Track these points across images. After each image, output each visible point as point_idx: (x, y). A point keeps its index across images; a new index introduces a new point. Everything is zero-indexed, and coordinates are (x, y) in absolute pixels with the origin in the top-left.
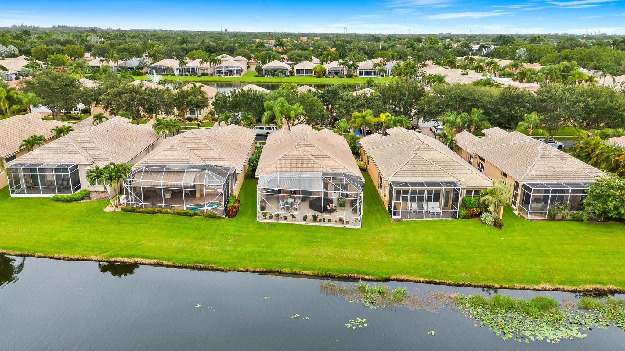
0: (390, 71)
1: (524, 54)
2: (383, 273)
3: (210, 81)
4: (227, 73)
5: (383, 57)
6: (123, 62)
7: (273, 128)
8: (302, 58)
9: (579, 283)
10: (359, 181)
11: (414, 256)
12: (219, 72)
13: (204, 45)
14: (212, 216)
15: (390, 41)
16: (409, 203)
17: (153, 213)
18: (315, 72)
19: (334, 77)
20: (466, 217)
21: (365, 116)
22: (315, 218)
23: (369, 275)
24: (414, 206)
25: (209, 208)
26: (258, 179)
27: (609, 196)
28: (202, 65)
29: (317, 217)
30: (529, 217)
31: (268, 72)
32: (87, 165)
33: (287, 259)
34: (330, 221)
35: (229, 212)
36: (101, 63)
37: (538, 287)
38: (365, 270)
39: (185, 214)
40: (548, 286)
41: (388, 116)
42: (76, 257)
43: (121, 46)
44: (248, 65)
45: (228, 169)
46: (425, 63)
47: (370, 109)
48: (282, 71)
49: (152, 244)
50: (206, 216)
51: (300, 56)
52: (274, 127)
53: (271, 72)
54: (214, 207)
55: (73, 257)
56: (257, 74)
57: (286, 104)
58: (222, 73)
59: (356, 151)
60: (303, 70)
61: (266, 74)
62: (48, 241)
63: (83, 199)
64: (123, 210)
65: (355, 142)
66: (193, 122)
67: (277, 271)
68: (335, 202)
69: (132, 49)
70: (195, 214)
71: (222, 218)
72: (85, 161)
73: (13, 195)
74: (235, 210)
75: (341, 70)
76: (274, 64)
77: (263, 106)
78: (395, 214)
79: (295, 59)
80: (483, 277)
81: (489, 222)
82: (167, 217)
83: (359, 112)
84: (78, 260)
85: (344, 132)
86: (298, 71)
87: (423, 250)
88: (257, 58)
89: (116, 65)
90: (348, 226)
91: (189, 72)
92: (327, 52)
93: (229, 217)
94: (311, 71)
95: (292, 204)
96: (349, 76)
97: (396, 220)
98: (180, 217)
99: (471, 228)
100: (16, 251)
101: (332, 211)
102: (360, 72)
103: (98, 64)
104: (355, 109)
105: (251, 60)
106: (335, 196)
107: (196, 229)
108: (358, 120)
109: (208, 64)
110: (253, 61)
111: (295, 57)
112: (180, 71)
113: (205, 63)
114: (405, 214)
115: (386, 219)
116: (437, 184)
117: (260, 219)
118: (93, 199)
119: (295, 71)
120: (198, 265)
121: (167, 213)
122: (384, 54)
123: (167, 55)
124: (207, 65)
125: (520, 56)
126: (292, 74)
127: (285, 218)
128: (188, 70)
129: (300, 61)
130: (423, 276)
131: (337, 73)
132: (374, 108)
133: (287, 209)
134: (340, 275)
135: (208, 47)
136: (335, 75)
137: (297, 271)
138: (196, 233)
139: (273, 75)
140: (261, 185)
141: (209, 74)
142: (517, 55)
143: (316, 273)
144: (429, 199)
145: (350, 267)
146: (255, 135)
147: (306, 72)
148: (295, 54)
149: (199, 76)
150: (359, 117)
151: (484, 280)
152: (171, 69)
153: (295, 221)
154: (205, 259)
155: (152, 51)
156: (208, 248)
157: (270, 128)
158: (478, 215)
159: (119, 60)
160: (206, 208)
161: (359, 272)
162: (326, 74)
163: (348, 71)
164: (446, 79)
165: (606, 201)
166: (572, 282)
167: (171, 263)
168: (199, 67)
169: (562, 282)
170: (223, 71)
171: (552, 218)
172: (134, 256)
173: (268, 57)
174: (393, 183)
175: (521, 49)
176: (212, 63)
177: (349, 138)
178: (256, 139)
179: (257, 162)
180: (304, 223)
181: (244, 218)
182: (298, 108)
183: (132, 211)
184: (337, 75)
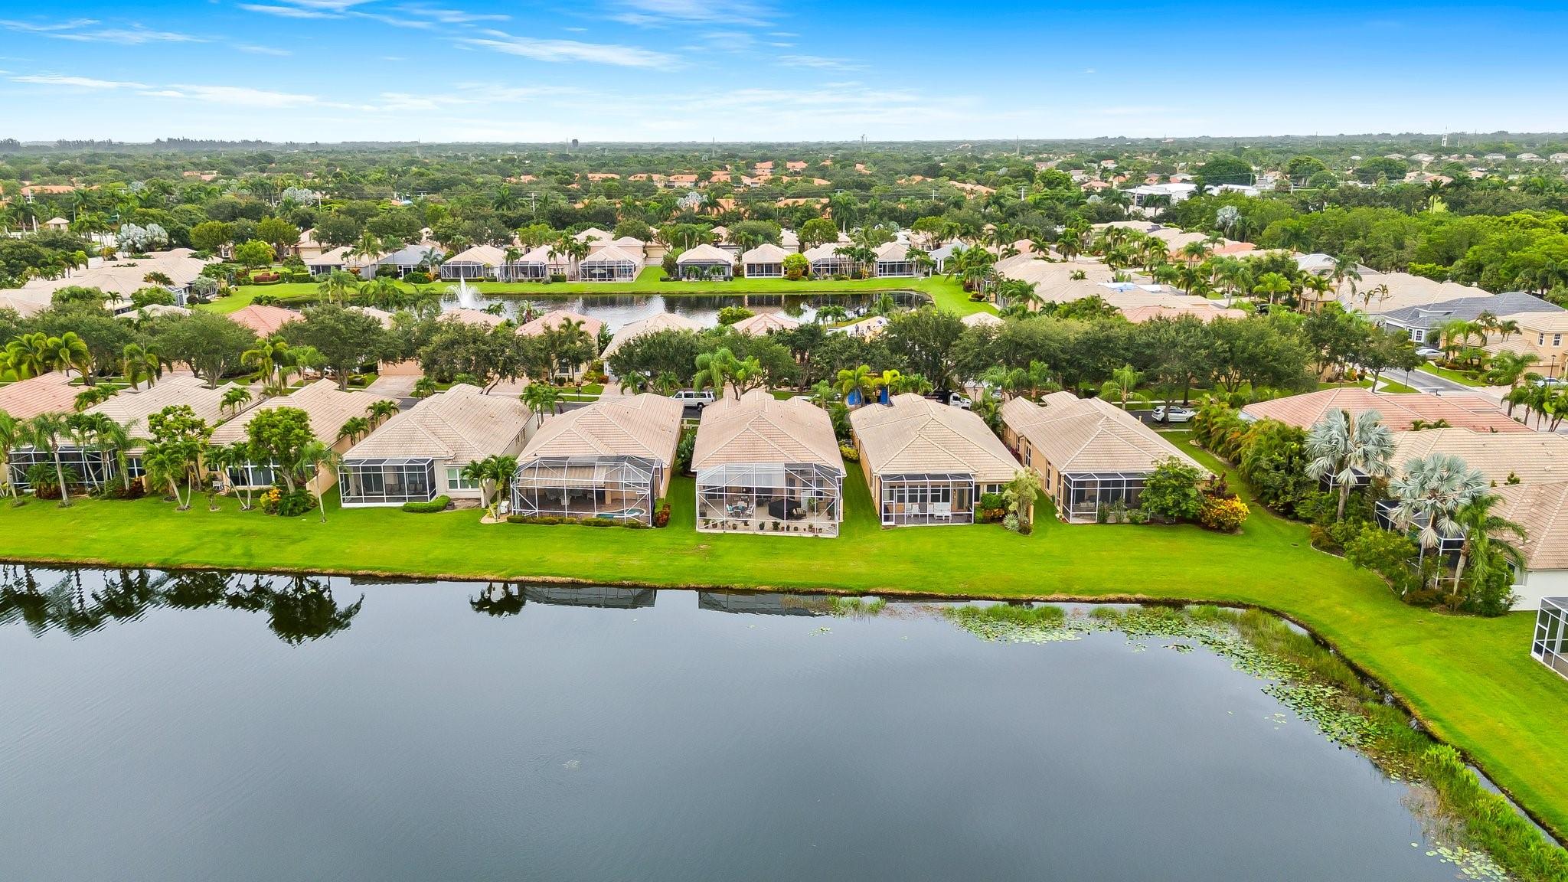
0: (943, 262)
1: (1233, 218)
2: (860, 585)
3: (571, 294)
4: (603, 275)
5: (932, 230)
6: (389, 254)
7: (709, 395)
8: (760, 238)
9: (1101, 592)
10: (837, 475)
11: (901, 567)
12: (589, 273)
13: (548, 207)
14: (634, 526)
15: (964, 173)
16: (907, 504)
17: (553, 523)
18: (785, 269)
19: (826, 278)
20: (985, 521)
21: (859, 376)
22: (776, 526)
23: (842, 588)
24: (915, 509)
25: (630, 516)
26: (695, 473)
27: (1167, 488)
28: (552, 259)
29: (779, 524)
30: (1072, 520)
31: (690, 271)
32: (446, 460)
33: (737, 574)
34: (796, 529)
35: (658, 519)
36: (345, 259)
37: (1049, 598)
38: (838, 583)
39: (598, 524)
40: (1062, 597)
41: (895, 375)
42: (467, 577)
43: (375, 219)
44: (645, 255)
45: (652, 462)
46: (1013, 246)
47: (868, 365)
48: (718, 268)
49: (561, 560)
50: (625, 526)
51: (755, 233)
52: (711, 393)
53: (696, 272)
54: (637, 514)
55: (462, 576)
56: (665, 275)
57: (732, 359)
58: (595, 275)
59: (844, 433)
60: (761, 265)
61: (684, 275)
62: (424, 559)
63: (444, 508)
64: (509, 520)
65: (842, 418)
66: (566, 386)
67: (727, 588)
68: (804, 506)
69: (400, 225)
70: (611, 524)
71: (648, 528)
72: (445, 456)
73: (344, 505)
74: (665, 517)
75: (841, 265)
76: (702, 253)
77: (693, 360)
78: (887, 519)
79: (743, 239)
80: (984, 588)
81: (1013, 526)
82: (573, 527)
83: (850, 369)
84: (469, 580)
85: (826, 403)
86: (751, 267)
87: (915, 560)
88: (664, 238)
89: (375, 261)
90: (820, 535)
91: (525, 274)
92: (812, 223)
93: (657, 527)
94: (778, 266)
95: (744, 509)
96: (856, 275)
97: (886, 527)
98: (591, 528)
99: (988, 534)
100: (385, 571)
101: (800, 517)
102: (880, 266)
103: (339, 262)
104: (843, 363)
105: (652, 241)
106: (804, 496)
107: (616, 542)
108: (847, 382)
109: (566, 257)
110: (654, 244)
111: (744, 235)
112: (507, 273)
113: (559, 255)
114: (900, 519)
115: (874, 527)
116: (944, 476)
117: (700, 528)
118: (459, 509)
119: (746, 268)
120: (626, 582)
121: (572, 523)
122: (932, 224)
123: (473, 237)
124: (563, 259)
125: (1225, 223)
126: (738, 272)
127: (735, 528)
128: (524, 270)
129: (756, 244)
130: (910, 589)
131: (833, 269)
132: (875, 363)
133: (737, 515)
134: (806, 589)
135: (557, 212)
136: (827, 274)
137: (752, 586)
138: (615, 547)
139: (700, 276)
140: (700, 481)
141: (567, 279)
142: (1219, 219)
143: (776, 588)
144: (935, 499)
145: (820, 582)
146: (682, 409)
147: (769, 269)
148: (745, 229)
149: (547, 283)
150: (850, 377)
151: (985, 591)
152: (489, 268)
153: (748, 530)
154: (633, 575)
155: (441, 227)
156: (636, 562)
157: (704, 396)
158: (1000, 519)
159: (381, 253)
160: (626, 515)
161: (829, 586)
162: (810, 272)
163: (854, 265)
164: (1037, 291)
165: (1164, 494)
166: (1091, 592)
167: (590, 581)
168: (547, 262)
169: (1080, 592)
170: (597, 271)
171: (1103, 520)
172: (540, 574)
173: (688, 236)
174: (883, 476)
175: (1227, 207)
176: (573, 256)
177: (834, 410)
178: (685, 415)
179: (691, 453)
180: (760, 533)
181: (677, 528)
182: (751, 364)
183: (523, 521)
184: (832, 273)
